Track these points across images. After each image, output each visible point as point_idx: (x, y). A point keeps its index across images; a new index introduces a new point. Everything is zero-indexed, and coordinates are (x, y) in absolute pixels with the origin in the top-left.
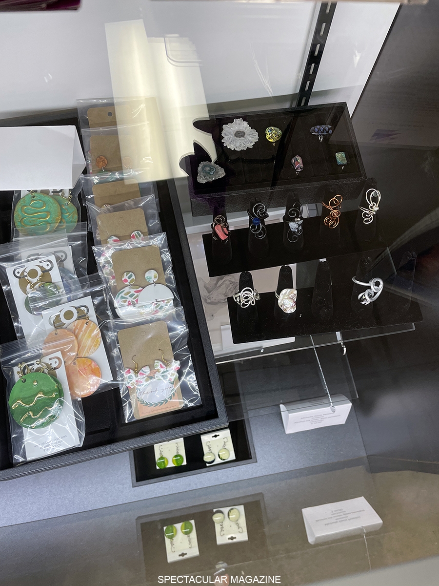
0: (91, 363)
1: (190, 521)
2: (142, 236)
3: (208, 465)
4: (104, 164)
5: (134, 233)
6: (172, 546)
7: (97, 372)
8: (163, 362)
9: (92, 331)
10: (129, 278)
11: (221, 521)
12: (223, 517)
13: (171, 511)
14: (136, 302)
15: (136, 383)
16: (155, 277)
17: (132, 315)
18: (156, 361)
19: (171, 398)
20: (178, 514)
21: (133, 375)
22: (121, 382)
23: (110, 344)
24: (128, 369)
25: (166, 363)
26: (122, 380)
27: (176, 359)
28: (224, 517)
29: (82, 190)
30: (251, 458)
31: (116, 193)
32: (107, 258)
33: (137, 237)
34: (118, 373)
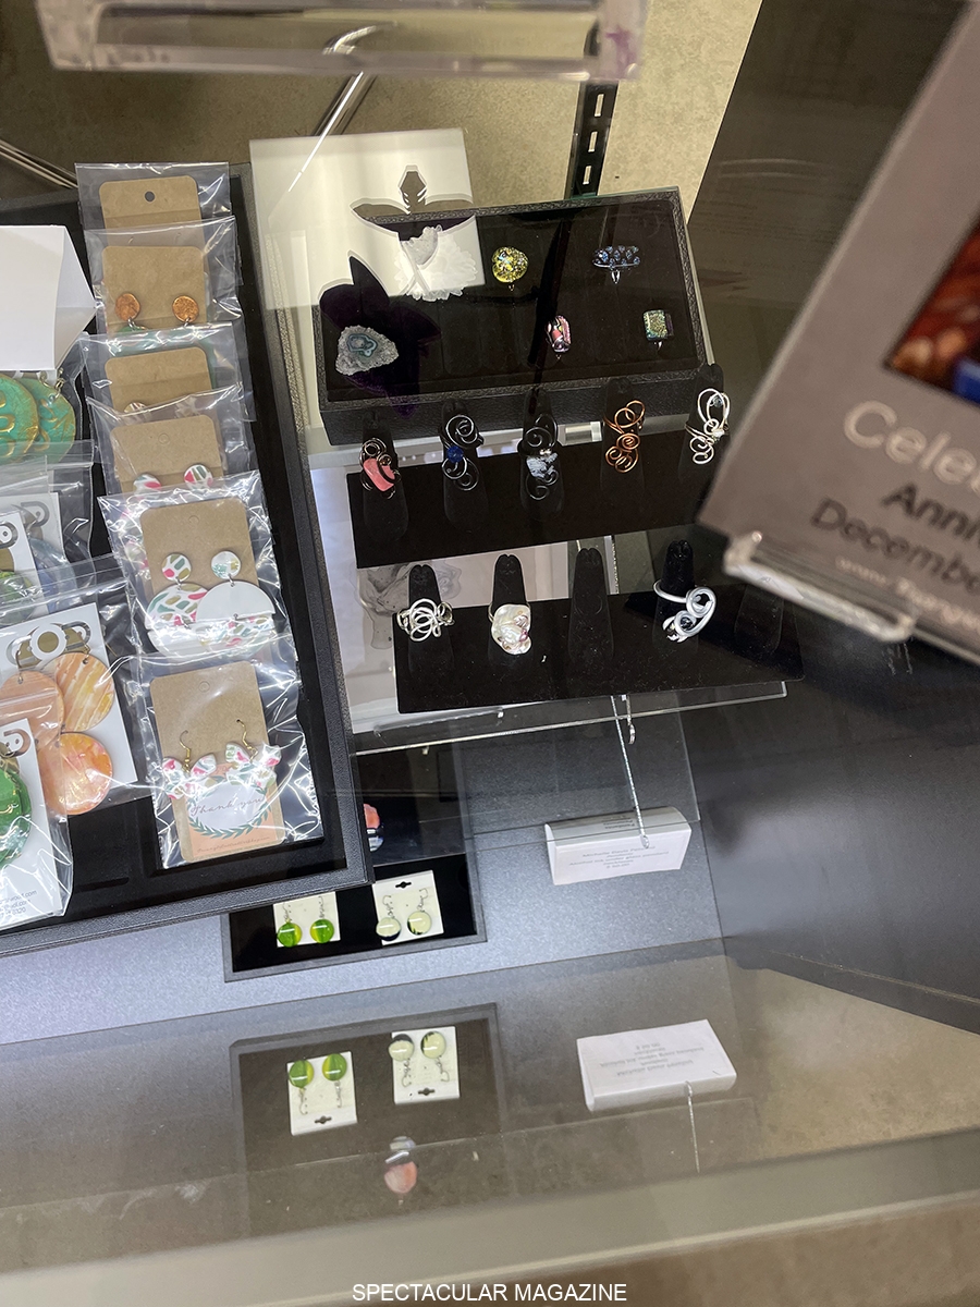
0: (92, 746)
1: (342, 1054)
2: (209, 475)
3: (384, 943)
4: (132, 311)
5: (190, 469)
6: (302, 1101)
7: (104, 763)
8: (244, 748)
9: (95, 678)
10: (177, 567)
11: (406, 1057)
12: (411, 1050)
13: (305, 1033)
14: (191, 619)
15: (186, 788)
16: (234, 568)
17: (181, 646)
18: (229, 746)
19: (259, 821)
20: (317, 1039)
21: (181, 773)
22: (154, 787)
23: (133, 707)
24: (170, 760)
25: (250, 749)
26: (157, 783)
27: (272, 743)
28: (413, 1050)
29: (85, 368)
30: (475, 933)
31: (158, 379)
32: (130, 523)
33: (198, 479)
34: (149, 767)
